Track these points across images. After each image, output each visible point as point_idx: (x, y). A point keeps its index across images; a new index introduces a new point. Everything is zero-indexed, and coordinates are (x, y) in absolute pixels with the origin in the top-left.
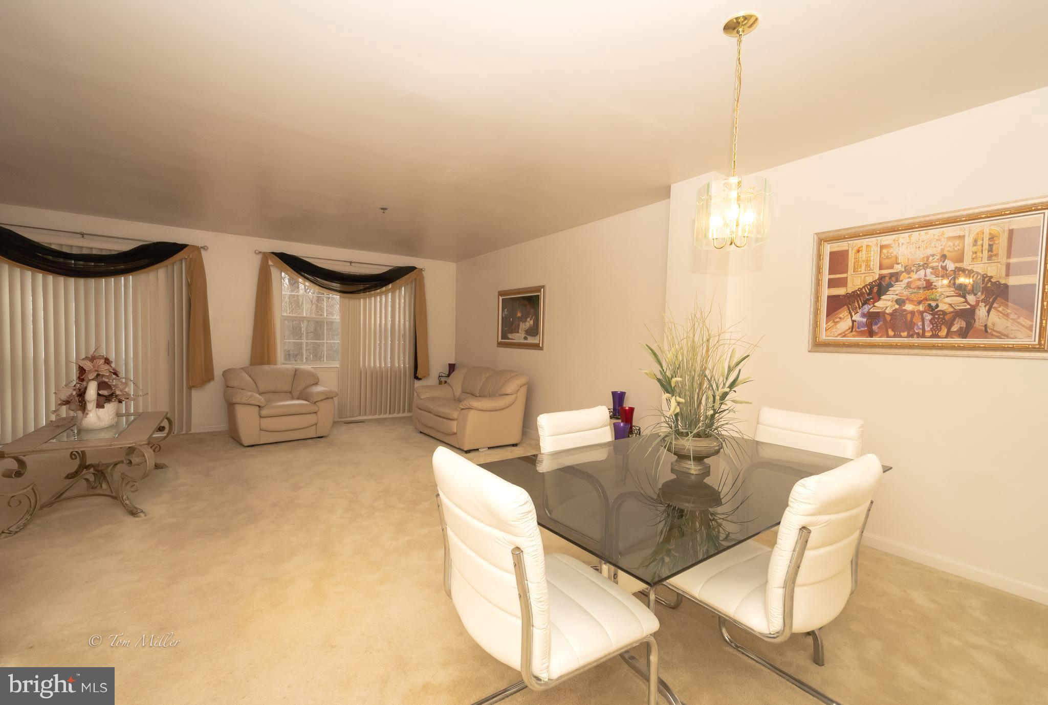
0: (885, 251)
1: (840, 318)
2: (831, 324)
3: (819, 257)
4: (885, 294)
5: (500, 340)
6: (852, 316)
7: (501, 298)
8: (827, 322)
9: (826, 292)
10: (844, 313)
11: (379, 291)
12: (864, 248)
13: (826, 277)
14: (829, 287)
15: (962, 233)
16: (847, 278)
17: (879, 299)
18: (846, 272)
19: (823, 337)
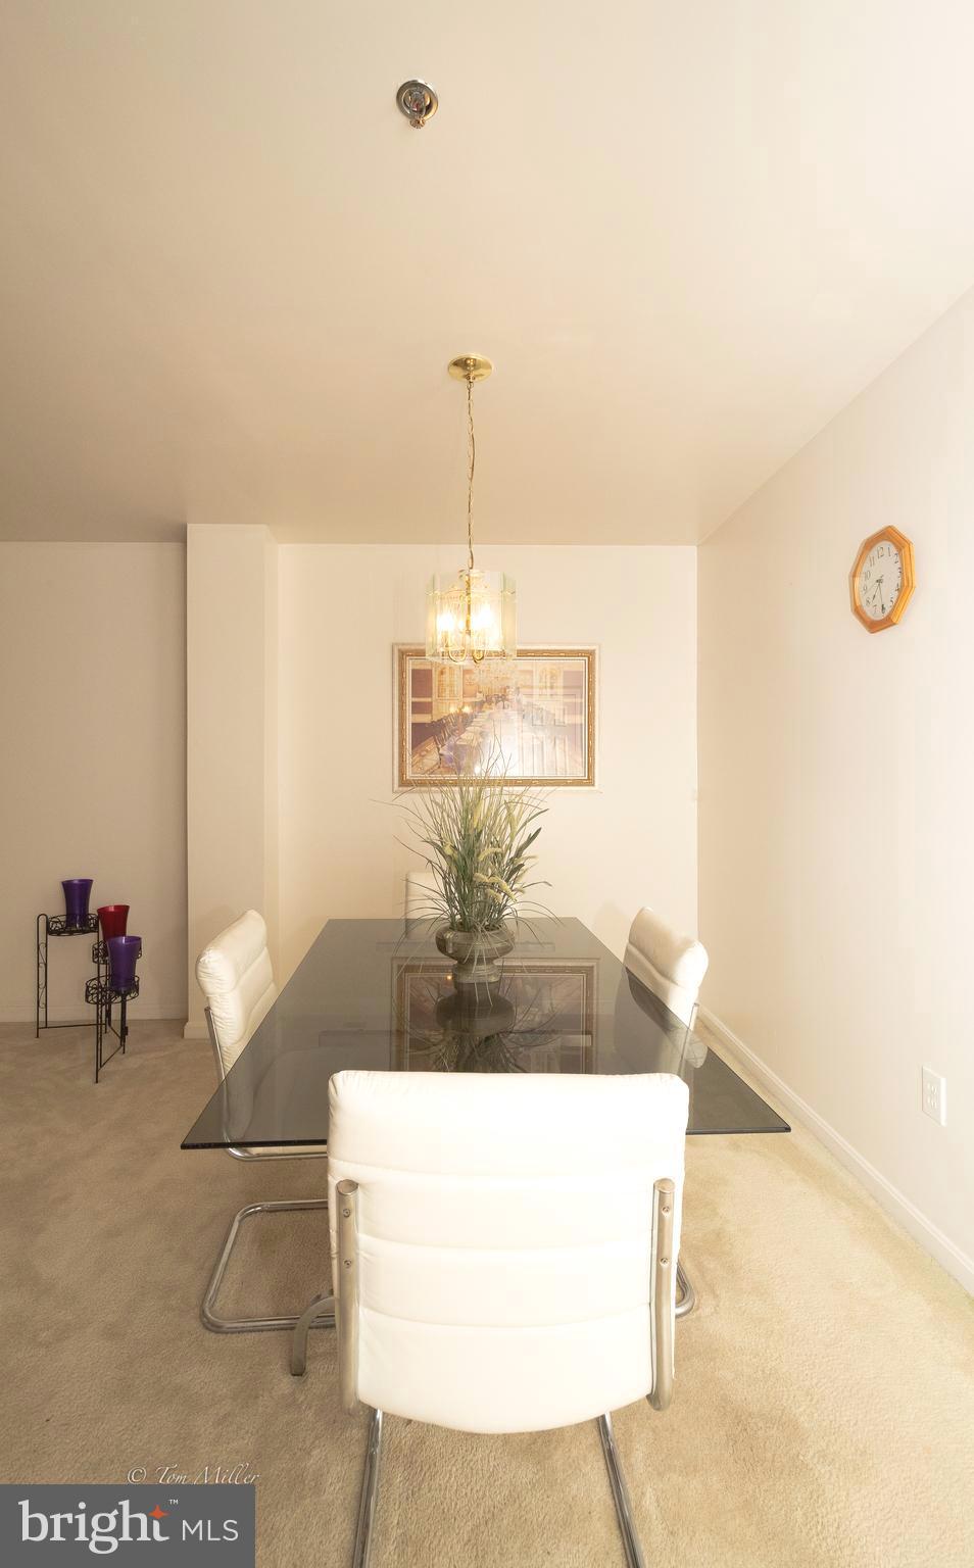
0: (467, 676)
1: (427, 751)
2: (417, 757)
3: (402, 672)
4: (469, 725)
6: (439, 749)
8: (413, 755)
9: (410, 719)
10: (430, 746)
12: (447, 670)
13: (409, 699)
14: (413, 712)
15: (529, 668)
16: (431, 703)
17: (465, 730)
18: (430, 696)
19: (409, 775)
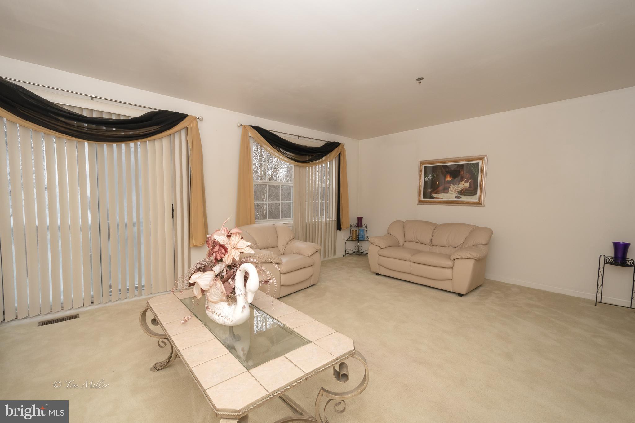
5: (422, 199)
7: (423, 166)
11: (317, 161)
